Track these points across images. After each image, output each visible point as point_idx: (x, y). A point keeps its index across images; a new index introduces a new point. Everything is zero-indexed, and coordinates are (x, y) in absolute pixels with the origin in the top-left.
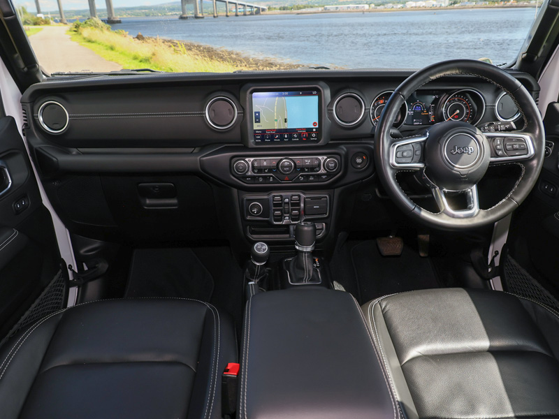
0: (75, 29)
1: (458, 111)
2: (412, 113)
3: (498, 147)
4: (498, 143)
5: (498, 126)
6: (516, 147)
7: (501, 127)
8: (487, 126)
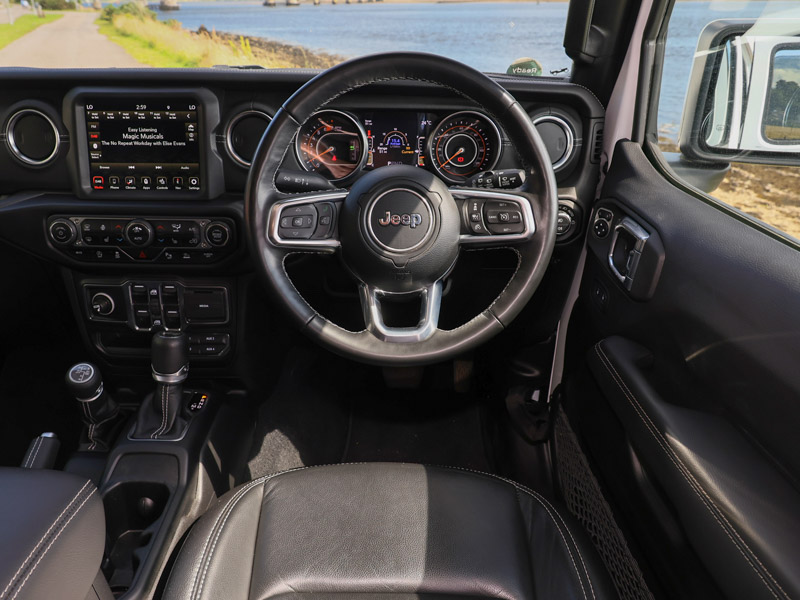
0: (108, 17)
1: (462, 150)
2: (384, 150)
3: (473, 216)
4: (475, 209)
5: (498, 178)
6: (504, 218)
7: (503, 181)
8: (481, 178)
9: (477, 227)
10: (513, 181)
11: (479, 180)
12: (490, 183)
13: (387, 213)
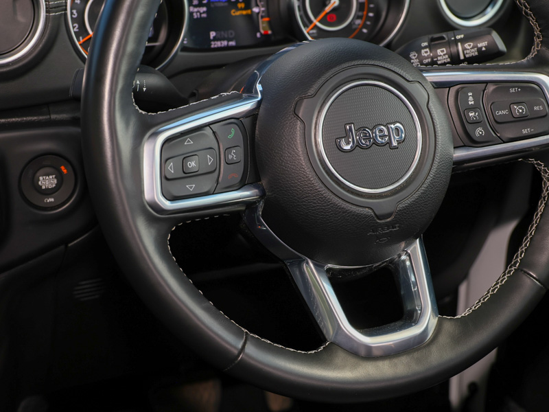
2: (202, 11)
3: (471, 115)
4: (470, 103)
5: (457, 45)
6: (521, 111)
7: (466, 49)
8: (425, 47)
9: (479, 132)
10: (484, 49)
11: (423, 51)
12: (444, 55)
13: (348, 127)
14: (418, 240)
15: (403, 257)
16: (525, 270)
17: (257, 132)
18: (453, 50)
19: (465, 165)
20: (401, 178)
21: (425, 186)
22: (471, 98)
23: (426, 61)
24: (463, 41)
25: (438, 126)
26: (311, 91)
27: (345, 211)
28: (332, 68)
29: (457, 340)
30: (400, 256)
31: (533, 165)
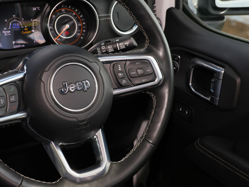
1: (68, 26)
2: (8, 33)
3: (120, 75)
4: (119, 70)
5: (116, 44)
6: (141, 72)
7: (120, 46)
8: (103, 45)
9: (124, 82)
10: (128, 45)
11: (102, 47)
12: (111, 48)
13: (64, 83)
14: (100, 129)
15: (95, 137)
16: (147, 140)
17: (24, 88)
18: (115, 46)
19: (120, 96)
20: (89, 104)
21: (100, 107)
22: (120, 68)
23: (104, 51)
24: (119, 42)
25: (105, 81)
26: (47, 69)
27: (64, 120)
28: (56, 58)
29: (119, 172)
30: (93, 136)
31: (149, 94)
